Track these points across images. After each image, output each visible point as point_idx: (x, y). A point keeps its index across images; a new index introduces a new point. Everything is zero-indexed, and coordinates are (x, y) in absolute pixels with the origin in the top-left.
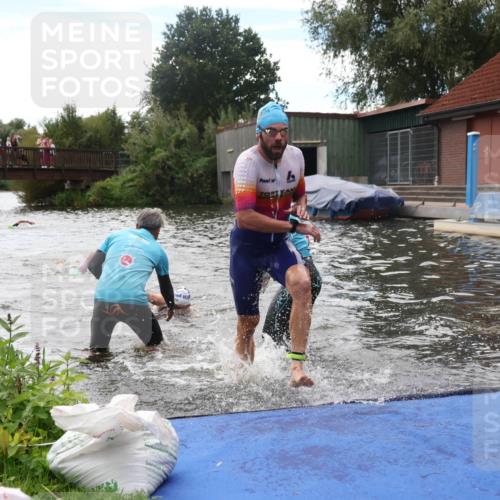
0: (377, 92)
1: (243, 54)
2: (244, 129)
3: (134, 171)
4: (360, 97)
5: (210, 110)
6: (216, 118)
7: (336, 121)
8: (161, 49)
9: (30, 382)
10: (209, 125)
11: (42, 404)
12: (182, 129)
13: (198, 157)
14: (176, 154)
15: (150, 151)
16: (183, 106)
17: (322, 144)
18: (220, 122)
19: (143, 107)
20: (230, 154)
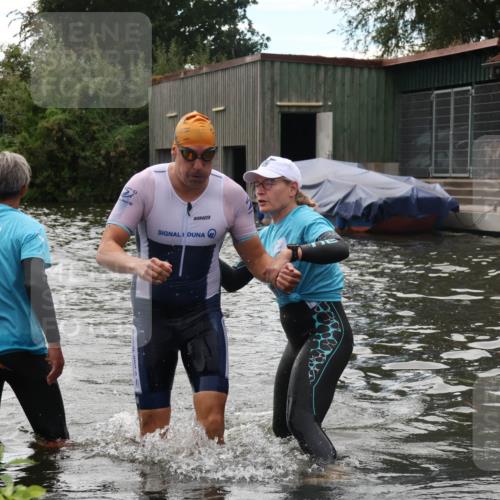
0: (414, 24)
2: (196, 81)
4: (388, 34)
7: (348, 71)
13: (121, 125)
15: (38, 111)
17: (324, 108)
19: (26, 38)
20: (171, 121)
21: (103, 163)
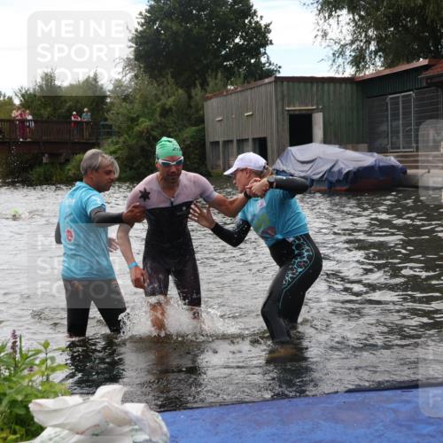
0: (376, 53)
1: (232, 16)
2: (234, 96)
3: (117, 143)
4: (358, 60)
5: (197, 76)
6: (204, 84)
7: (332, 85)
8: (144, 13)
9: (7, 374)
10: (197, 92)
11: (20, 398)
12: (169, 97)
13: (186, 127)
14: (161, 124)
15: (134, 120)
16: (169, 72)
17: (317, 110)
18: (209, 89)
19: (126, 74)
20: (219, 123)
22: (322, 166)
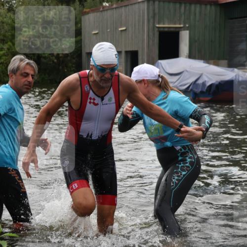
7: (198, 6)
17: (184, 28)
18: (86, 4)
20: (95, 36)
21: (55, 61)
22: (188, 79)
